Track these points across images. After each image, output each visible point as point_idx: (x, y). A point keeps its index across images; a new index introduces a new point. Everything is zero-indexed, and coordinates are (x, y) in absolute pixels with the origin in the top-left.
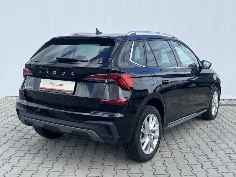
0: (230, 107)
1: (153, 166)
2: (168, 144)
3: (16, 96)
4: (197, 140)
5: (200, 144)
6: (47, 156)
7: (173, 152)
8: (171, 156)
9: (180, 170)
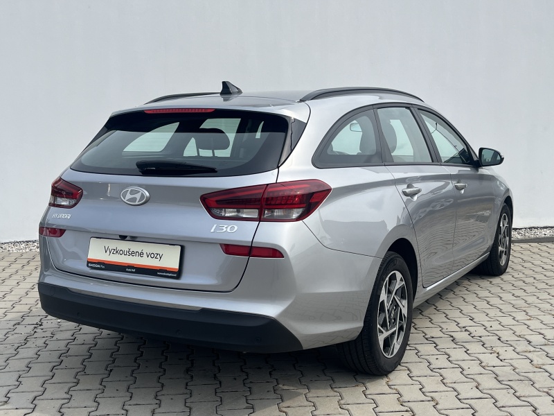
0: (536, 244)
1: (480, 388)
2: (472, 335)
3: (27, 242)
4: (528, 322)
5: (542, 331)
6: (218, 382)
7: (498, 353)
8: (502, 363)
9: (547, 393)
